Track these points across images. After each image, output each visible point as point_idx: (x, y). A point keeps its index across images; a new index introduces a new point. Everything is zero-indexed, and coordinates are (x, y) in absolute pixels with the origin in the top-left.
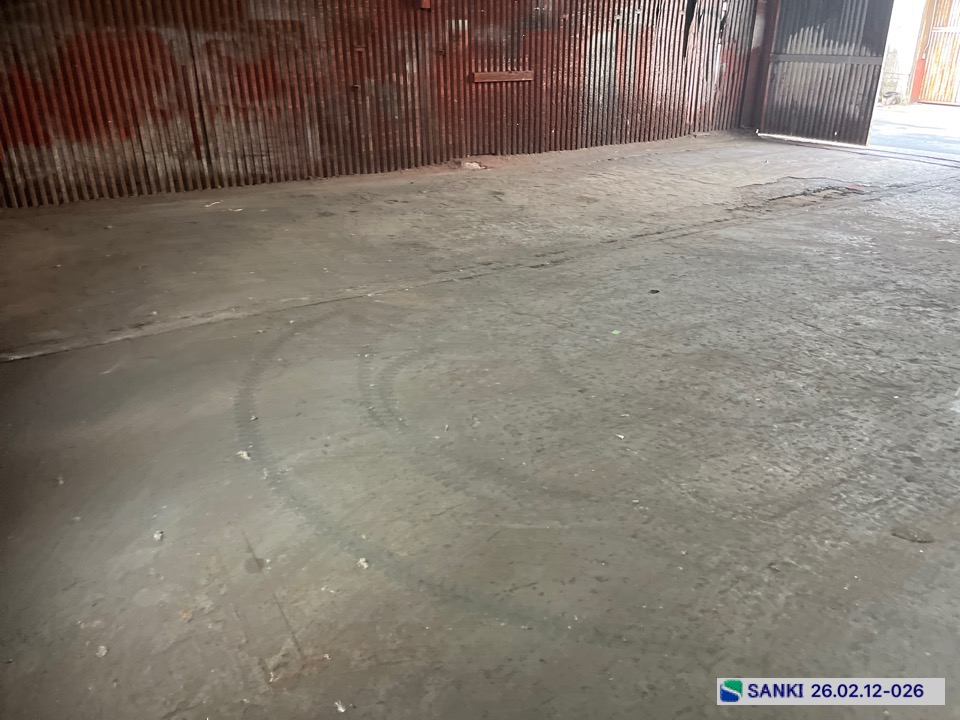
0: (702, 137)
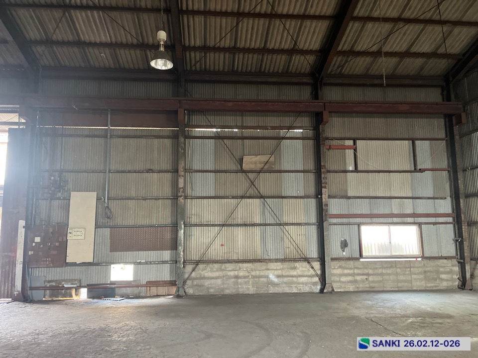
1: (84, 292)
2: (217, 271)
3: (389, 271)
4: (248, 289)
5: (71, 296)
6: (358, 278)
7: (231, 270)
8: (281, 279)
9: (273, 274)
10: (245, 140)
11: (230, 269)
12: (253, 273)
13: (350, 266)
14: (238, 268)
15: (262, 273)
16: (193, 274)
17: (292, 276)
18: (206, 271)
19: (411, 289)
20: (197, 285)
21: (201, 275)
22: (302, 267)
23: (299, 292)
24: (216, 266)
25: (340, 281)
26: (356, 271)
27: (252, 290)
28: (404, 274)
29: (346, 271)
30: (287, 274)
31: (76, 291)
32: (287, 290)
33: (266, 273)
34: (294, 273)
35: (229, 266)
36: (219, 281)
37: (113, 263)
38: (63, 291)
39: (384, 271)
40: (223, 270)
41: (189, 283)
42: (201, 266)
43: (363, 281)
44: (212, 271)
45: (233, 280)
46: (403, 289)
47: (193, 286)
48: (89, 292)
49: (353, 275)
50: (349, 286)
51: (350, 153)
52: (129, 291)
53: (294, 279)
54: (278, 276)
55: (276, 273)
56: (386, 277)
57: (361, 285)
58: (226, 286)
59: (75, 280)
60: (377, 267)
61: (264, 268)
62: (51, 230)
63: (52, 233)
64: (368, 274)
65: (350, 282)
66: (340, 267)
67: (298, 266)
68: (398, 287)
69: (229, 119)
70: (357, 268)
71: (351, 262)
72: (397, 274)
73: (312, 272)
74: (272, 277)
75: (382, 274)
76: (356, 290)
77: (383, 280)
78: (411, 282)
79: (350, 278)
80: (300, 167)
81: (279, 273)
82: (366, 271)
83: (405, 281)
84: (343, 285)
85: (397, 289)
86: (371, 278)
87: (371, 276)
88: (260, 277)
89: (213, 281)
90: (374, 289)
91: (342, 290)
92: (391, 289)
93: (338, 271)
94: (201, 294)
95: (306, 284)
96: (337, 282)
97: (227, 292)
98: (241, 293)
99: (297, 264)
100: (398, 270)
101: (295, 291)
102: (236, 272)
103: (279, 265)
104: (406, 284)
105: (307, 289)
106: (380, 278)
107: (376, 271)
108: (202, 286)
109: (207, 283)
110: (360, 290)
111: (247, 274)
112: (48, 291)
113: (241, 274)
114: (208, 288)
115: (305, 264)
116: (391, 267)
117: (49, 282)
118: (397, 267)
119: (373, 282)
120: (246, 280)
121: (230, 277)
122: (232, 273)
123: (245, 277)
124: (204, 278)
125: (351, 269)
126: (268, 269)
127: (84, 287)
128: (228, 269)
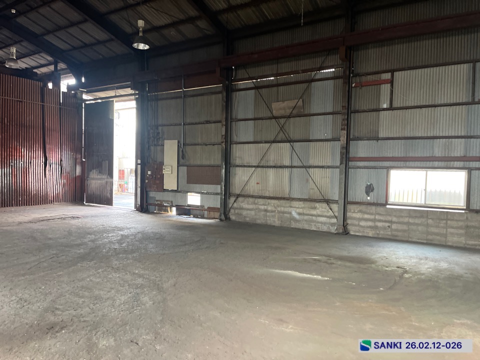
0: (57, 204)
1: (174, 209)
2: (252, 204)
3: (417, 221)
4: (274, 221)
5: (168, 212)
6: (379, 224)
7: (262, 205)
8: (302, 217)
9: (296, 212)
10: (280, 88)
11: (261, 203)
12: (279, 209)
13: (371, 211)
14: (267, 203)
15: (286, 210)
16: (235, 205)
17: (312, 215)
18: (244, 204)
19: (444, 244)
20: (238, 214)
21: (240, 206)
22: (322, 208)
23: (317, 230)
24: (251, 200)
25: (359, 225)
26: (377, 217)
27: (277, 223)
28: (437, 227)
29: (366, 216)
30: (308, 212)
31: (170, 209)
32: (306, 227)
33: (290, 210)
34: (314, 212)
35: (261, 201)
36: (253, 213)
37: (189, 192)
38: (164, 208)
39: (411, 221)
40: (256, 204)
41: (232, 211)
42: (240, 199)
43: (384, 228)
44: (248, 204)
45: (263, 213)
46: (433, 242)
47: (235, 214)
48: (177, 210)
49: (374, 220)
50: (368, 231)
51: (386, 88)
52: (198, 212)
53: (314, 218)
54: (299, 214)
55: (298, 210)
56: (414, 227)
57: (382, 232)
58: (258, 217)
59: (169, 201)
60: (403, 215)
61: (288, 205)
62: (156, 167)
63: (157, 169)
64: (391, 222)
65: (370, 227)
66: (360, 211)
67: (318, 207)
68: (427, 240)
69: (267, 69)
70: (380, 214)
71: (374, 208)
72: (428, 225)
73: (331, 213)
74: (294, 214)
75: (408, 224)
76: (376, 236)
77: (409, 230)
78: (445, 236)
79: (370, 224)
80: (329, 109)
81: (301, 211)
82: (389, 218)
83: (437, 234)
84: (361, 230)
85: (425, 242)
86: (394, 226)
87: (395, 224)
88: (284, 213)
89: (248, 212)
90: (397, 238)
91: (360, 234)
92: (418, 241)
93: (358, 215)
94: (240, 220)
95: (325, 224)
96: (355, 225)
97: (259, 222)
98: (269, 224)
99: (317, 205)
100: (430, 221)
101: (314, 228)
102: (266, 207)
103: (301, 204)
104: (438, 237)
105: (325, 228)
106: (405, 227)
107: (401, 220)
108: (241, 215)
109: (244, 213)
110: (380, 236)
111: (274, 209)
112: (157, 207)
113: (270, 208)
114: (245, 217)
115: (325, 205)
116: (422, 217)
117: (157, 201)
118: (429, 217)
119: (397, 230)
120: (273, 214)
121: (260, 210)
122: (262, 207)
123: (272, 212)
124: (242, 209)
125: (372, 214)
126: (291, 207)
127: (174, 206)
128: (259, 204)
